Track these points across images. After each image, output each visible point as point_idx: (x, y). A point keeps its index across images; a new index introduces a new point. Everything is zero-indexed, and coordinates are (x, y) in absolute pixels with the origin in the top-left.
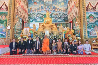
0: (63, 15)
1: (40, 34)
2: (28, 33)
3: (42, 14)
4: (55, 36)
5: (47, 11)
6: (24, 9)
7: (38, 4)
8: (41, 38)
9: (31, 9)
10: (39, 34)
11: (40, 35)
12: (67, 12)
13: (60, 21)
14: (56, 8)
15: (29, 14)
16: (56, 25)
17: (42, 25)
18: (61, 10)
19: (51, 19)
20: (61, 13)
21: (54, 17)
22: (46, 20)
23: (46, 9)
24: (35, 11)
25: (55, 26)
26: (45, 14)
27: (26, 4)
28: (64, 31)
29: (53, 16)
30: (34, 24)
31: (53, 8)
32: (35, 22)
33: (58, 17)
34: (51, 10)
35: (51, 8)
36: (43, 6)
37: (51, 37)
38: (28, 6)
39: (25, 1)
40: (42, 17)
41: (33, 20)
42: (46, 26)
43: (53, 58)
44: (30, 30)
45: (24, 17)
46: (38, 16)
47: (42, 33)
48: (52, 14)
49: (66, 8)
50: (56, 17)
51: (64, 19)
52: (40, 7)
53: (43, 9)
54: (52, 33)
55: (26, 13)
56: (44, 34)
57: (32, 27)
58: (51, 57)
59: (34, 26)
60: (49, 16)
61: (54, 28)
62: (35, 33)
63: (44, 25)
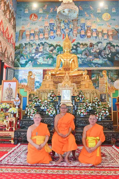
0: (109, 47)
1: (46, 97)
2: (14, 95)
3: (51, 45)
4: (90, 104)
5: (64, 38)
6: (3, 32)
7: (41, 19)
8: (49, 112)
9: (22, 32)
10: (43, 99)
11: (46, 101)
12: (118, 38)
13: (99, 64)
14: (88, 27)
15: (16, 45)
16: (90, 73)
17: (52, 75)
18: (103, 35)
19: (75, 59)
20: (102, 41)
21: (84, 53)
22: (63, 61)
23: (62, 32)
24: (32, 38)
25: (86, 77)
26: (60, 46)
27: (10, 20)
28: (114, 92)
29: (81, 49)
30: (30, 72)
31: (80, 29)
32: (33, 65)
33: (94, 53)
34: (75, 35)
35: (74, 30)
36: (53, 25)
37: (79, 108)
38: (16, 25)
39: (6, 11)
40: (52, 53)
41: (28, 60)
42: (64, 77)
43: (89, 175)
44: (20, 86)
45: (4, 52)
46: (40, 51)
47: (53, 95)
48: (78, 44)
49: (114, 27)
50: (88, 51)
51: (110, 56)
52: (47, 28)
53: (53, 32)
54: (81, 96)
55: (8, 41)
56: (58, 98)
57: (24, 79)
58: (81, 172)
59: (31, 76)
60: (70, 50)
61: (84, 83)
62: (34, 96)
63: (57, 73)
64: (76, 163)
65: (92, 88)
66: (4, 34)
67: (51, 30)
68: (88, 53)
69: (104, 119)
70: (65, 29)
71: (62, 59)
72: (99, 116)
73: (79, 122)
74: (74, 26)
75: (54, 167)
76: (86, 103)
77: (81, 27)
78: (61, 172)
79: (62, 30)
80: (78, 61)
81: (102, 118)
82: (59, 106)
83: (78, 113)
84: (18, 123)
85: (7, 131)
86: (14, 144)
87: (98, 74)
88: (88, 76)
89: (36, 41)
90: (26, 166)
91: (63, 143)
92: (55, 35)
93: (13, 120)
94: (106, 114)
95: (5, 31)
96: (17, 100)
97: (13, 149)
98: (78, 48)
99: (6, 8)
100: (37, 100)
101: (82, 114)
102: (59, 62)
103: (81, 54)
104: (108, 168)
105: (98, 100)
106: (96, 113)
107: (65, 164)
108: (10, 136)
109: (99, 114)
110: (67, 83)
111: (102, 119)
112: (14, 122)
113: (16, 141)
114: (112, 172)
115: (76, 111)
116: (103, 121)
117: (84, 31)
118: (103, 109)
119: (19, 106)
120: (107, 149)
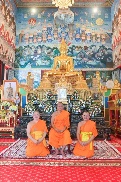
0: (102, 50)
1: (44, 96)
2: (15, 94)
3: (49, 48)
4: (84, 103)
5: (60, 41)
6: (4, 36)
7: (39, 23)
8: (46, 109)
10: (41, 97)
11: (44, 100)
12: (110, 41)
13: (92, 65)
14: (82, 31)
15: (16, 48)
16: (84, 74)
17: (49, 75)
18: (97, 38)
19: (71, 61)
20: (96, 44)
21: (79, 56)
22: (60, 63)
23: (59, 36)
24: (31, 41)
25: (81, 77)
26: (56, 48)
27: (10, 24)
28: (106, 91)
29: (76, 51)
30: (29, 73)
31: (76, 33)
32: (32, 67)
33: (88, 56)
34: (70, 38)
35: (70, 34)
36: (51, 29)
37: (74, 106)
38: (16, 29)
39: (7, 16)
40: (49, 55)
41: (27, 62)
42: (60, 77)
43: (83, 167)
44: (19, 86)
45: (4, 54)
46: (38, 53)
47: (50, 94)
48: (73, 47)
49: (107, 31)
50: (83, 54)
51: (103, 59)
52: (45, 32)
53: (50, 36)
54: (76, 95)
55: (9, 44)
56: (55, 96)
57: (24, 79)
58: (75, 164)
59: (30, 76)
60: (66, 53)
61: (79, 83)
62: (33, 95)
63: (54, 74)
64: (71, 156)
65: (86, 87)
66: (5, 37)
67: (49, 34)
68: (83, 55)
69: (97, 116)
70: (62, 33)
71: (58, 61)
72: (92, 113)
73: (74, 118)
74: (70, 30)
75: (50, 160)
76: (80, 101)
77: (76, 31)
78: (57, 164)
79: (58, 34)
80: (74, 63)
81: (95, 114)
82: (55, 104)
83: (73, 110)
84: (18, 120)
85: (8, 127)
86: (14, 139)
87: (92, 75)
88: (83, 77)
89: (34, 44)
90: (25, 158)
91: (59, 138)
92: (52, 38)
93: (13, 117)
94: (99, 111)
95: (6, 35)
96: (17, 98)
97: (14, 143)
98: (74, 51)
99: (6, 13)
100: (36, 99)
101: (77, 111)
102: (56, 64)
103: (76, 56)
104: (100, 161)
105: (92, 99)
106: (90, 111)
107: (61, 157)
108: (10, 131)
109: (93, 111)
110: (63, 83)
111: (95, 116)
112: (15, 119)
113: (16, 137)
114: (104, 164)
115: (71, 109)
116: (96, 117)
117: (79, 35)
118: (96, 106)
119: (19, 104)
120: (100, 143)
